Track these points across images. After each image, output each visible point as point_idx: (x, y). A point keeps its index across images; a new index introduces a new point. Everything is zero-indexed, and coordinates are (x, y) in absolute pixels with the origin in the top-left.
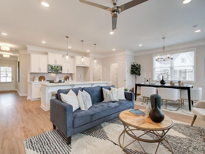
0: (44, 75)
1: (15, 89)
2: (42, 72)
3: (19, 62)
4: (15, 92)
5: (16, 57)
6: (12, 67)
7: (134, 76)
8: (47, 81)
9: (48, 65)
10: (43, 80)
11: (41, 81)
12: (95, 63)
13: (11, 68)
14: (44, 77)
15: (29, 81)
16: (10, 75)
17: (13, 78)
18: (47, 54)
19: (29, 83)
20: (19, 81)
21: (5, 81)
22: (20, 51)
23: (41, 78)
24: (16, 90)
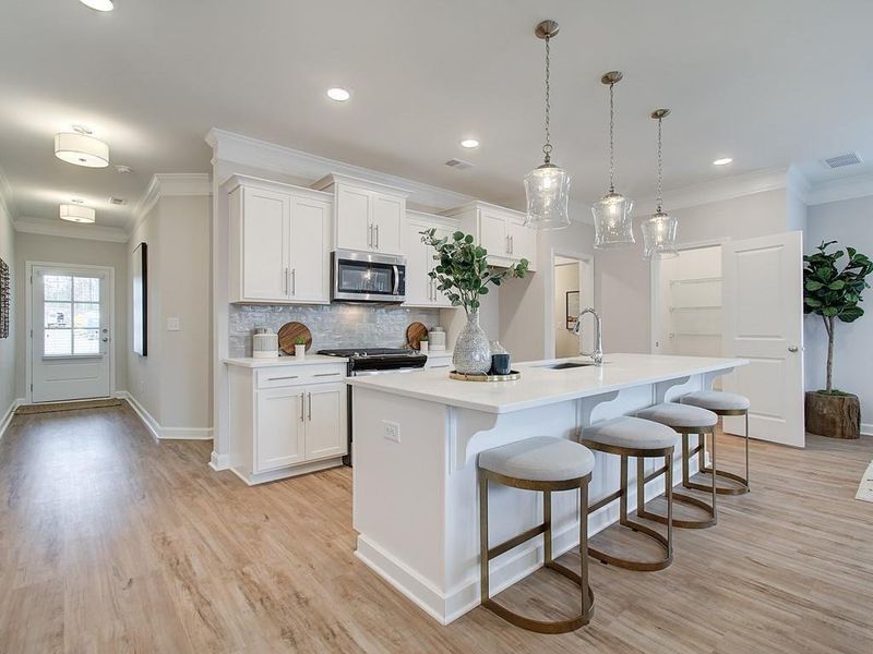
0: (303, 320)
1: (117, 389)
2: (301, 296)
3: (144, 246)
4: (116, 409)
5: (122, 225)
6: (102, 278)
7: (819, 323)
8: (319, 353)
9: (333, 255)
10: (300, 349)
11: (294, 354)
12: (660, 239)
13: (95, 282)
14: (303, 329)
15: (223, 353)
16: (90, 317)
17: (106, 336)
18: (324, 185)
19: (226, 364)
20: (145, 353)
21: (66, 351)
22: (155, 180)
23: (292, 338)
24: (121, 395)
